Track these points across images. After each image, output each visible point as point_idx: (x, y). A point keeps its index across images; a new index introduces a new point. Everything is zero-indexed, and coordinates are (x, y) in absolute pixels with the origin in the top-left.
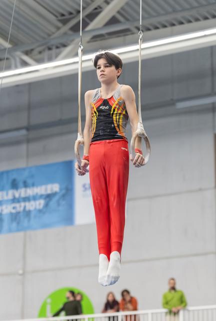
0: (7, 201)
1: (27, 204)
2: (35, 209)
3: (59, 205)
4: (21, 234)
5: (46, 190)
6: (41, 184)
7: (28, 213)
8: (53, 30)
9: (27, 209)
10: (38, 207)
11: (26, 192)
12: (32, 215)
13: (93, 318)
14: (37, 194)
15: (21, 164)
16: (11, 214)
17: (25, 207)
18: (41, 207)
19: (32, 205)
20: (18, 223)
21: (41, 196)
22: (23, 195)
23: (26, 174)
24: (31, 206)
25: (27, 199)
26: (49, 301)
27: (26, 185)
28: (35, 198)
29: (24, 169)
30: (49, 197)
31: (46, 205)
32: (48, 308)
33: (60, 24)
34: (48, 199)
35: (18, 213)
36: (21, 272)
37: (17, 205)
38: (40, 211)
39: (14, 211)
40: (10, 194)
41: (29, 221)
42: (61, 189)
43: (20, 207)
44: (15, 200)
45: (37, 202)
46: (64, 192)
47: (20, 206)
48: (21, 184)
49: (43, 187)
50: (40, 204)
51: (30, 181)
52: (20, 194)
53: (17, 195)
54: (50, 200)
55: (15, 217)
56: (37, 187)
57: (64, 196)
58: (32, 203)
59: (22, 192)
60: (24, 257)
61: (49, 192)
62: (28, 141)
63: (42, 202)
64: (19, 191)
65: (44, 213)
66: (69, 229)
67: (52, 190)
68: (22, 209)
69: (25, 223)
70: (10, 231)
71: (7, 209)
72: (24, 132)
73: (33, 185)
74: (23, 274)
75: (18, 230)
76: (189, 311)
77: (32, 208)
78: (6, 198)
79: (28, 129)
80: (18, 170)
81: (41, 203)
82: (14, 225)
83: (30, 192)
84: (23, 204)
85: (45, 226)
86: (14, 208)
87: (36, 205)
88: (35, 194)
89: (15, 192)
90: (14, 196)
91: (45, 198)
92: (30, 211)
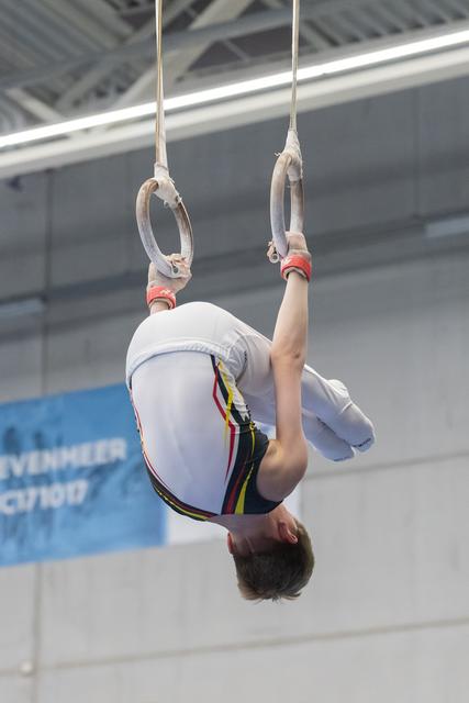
1: (44, 491)
2: (65, 504)
3: (125, 492)
4: (29, 570)
5: (92, 455)
6: (79, 440)
7: (45, 516)
8: (110, 43)
9: (44, 503)
10: (71, 500)
11: (40, 460)
12: (58, 519)
14: (69, 465)
15: (30, 389)
16: (3, 518)
17: (38, 500)
18: (80, 498)
19: (57, 496)
20: (21, 542)
21: (80, 472)
22: (33, 469)
23: (41, 413)
24: (54, 496)
25: (44, 479)
27: (40, 443)
28: (64, 475)
29: (36, 403)
30: (99, 473)
31: (94, 494)
33: (125, 29)
34: (97, 479)
35: (21, 515)
36: (27, 667)
37: (19, 495)
38: (77, 509)
39: (9, 510)
40: (2, 466)
41: (49, 535)
42: (130, 453)
43: (25, 499)
44: (12, 482)
45: (71, 487)
47: (27, 498)
48: (28, 441)
49: (85, 449)
50: (76, 492)
51: (50, 434)
52: (26, 467)
53: (18, 470)
54: (104, 480)
55: (12, 526)
56: (69, 447)
57: (138, 469)
58: (57, 488)
59: (32, 462)
60: (36, 630)
61: (100, 459)
62: (47, 329)
64: (23, 457)
65: (88, 514)
66: (153, 554)
67: (107, 455)
68: (30, 505)
69: (39, 540)
72: (35, 306)
73: (60, 443)
74: (33, 674)
75: (21, 560)
77: (56, 503)
79: (44, 297)
80: (19, 404)
81: (78, 490)
82: (11, 546)
83: (52, 460)
84: (32, 492)
85: (92, 548)
86: (10, 502)
87: (66, 494)
88: (64, 464)
89: (13, 460)
90: (11, 472)
91: (90, 477)
92: (50, 511)
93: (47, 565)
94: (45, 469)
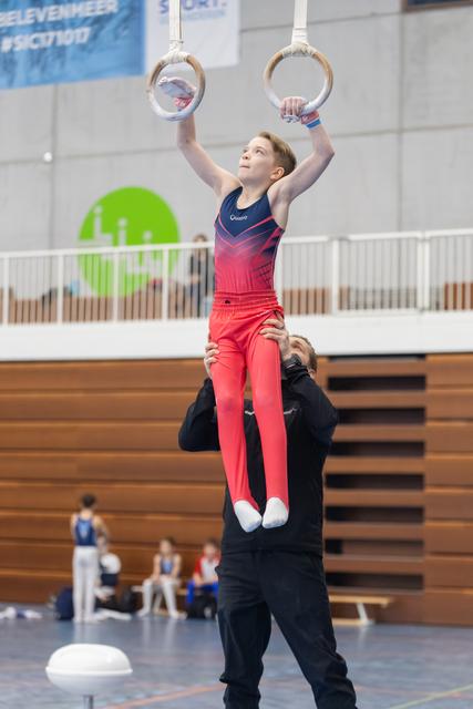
0: (23, 27)
1: (59, 34)
2: (73, 43)
3: (116, 37)
4: (49, 88)
5: (94, 9)
7: (60, 51)
9: (59, 43)
10: (78, 41)
11: (57, 11)
12: (69, 53)
13: (177, 251)
14: (77, 15)
16: (31, 51)
17: (55, 40)
18: (85, 40)
19: (69, 36)
20: (43, 69)
21: (85, 21)
22: (51, 18)
24: (67, 38)
25: (59, 25)
26: (98, 210)
28: (74, 23)
30: (99, 22)
31: (94, 37)
32: (98, 223)
34: (96, 26)
35: (43, 50)
36: (48, 157)
37: (42, 36)
38: (83, 47)
39: (35, 47)
40: (28, 15)
41: (63, 64)
42: (121, 9)
43: (46, 39)
44: (37, 27)
45: (78, 31)
46: (125, 13)
47: (47, 38)
49: (88, 5)
50: (83, 35)
52: (46, 16)
53: (41, 19)
54: (102, 28)
55: (37, 57)
57: (126, 20)
58: (68, 32)
59: (50, 12)
60: (54, 132)
61: (99, 13)
63: (87, 30)
64: (45, 9)
65: (90, 51)
66: (134, 81)
67: (103, 10)
68: (49, 43)
69: (56, 70)
70: (28, 83)
71: (23, 43)
74: (53, 162)
75: (44, 82)
76: (349, 241)
77: (68, 43)
78: (20, 23)
82: (36, 72)
83: (65, 12)
84: (51, 34)
85: (92, 75)
86: (35, 41)
87: (75, 35)
88: (73, 15)
89: (38, 10)
90: (35, 18)
91: (92, 25)
92: (63, 48)
93: (63, 86)
94: (59, 18)
